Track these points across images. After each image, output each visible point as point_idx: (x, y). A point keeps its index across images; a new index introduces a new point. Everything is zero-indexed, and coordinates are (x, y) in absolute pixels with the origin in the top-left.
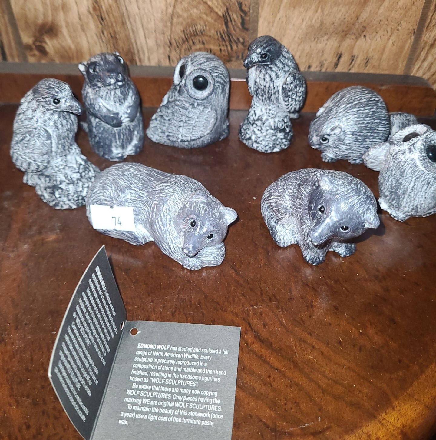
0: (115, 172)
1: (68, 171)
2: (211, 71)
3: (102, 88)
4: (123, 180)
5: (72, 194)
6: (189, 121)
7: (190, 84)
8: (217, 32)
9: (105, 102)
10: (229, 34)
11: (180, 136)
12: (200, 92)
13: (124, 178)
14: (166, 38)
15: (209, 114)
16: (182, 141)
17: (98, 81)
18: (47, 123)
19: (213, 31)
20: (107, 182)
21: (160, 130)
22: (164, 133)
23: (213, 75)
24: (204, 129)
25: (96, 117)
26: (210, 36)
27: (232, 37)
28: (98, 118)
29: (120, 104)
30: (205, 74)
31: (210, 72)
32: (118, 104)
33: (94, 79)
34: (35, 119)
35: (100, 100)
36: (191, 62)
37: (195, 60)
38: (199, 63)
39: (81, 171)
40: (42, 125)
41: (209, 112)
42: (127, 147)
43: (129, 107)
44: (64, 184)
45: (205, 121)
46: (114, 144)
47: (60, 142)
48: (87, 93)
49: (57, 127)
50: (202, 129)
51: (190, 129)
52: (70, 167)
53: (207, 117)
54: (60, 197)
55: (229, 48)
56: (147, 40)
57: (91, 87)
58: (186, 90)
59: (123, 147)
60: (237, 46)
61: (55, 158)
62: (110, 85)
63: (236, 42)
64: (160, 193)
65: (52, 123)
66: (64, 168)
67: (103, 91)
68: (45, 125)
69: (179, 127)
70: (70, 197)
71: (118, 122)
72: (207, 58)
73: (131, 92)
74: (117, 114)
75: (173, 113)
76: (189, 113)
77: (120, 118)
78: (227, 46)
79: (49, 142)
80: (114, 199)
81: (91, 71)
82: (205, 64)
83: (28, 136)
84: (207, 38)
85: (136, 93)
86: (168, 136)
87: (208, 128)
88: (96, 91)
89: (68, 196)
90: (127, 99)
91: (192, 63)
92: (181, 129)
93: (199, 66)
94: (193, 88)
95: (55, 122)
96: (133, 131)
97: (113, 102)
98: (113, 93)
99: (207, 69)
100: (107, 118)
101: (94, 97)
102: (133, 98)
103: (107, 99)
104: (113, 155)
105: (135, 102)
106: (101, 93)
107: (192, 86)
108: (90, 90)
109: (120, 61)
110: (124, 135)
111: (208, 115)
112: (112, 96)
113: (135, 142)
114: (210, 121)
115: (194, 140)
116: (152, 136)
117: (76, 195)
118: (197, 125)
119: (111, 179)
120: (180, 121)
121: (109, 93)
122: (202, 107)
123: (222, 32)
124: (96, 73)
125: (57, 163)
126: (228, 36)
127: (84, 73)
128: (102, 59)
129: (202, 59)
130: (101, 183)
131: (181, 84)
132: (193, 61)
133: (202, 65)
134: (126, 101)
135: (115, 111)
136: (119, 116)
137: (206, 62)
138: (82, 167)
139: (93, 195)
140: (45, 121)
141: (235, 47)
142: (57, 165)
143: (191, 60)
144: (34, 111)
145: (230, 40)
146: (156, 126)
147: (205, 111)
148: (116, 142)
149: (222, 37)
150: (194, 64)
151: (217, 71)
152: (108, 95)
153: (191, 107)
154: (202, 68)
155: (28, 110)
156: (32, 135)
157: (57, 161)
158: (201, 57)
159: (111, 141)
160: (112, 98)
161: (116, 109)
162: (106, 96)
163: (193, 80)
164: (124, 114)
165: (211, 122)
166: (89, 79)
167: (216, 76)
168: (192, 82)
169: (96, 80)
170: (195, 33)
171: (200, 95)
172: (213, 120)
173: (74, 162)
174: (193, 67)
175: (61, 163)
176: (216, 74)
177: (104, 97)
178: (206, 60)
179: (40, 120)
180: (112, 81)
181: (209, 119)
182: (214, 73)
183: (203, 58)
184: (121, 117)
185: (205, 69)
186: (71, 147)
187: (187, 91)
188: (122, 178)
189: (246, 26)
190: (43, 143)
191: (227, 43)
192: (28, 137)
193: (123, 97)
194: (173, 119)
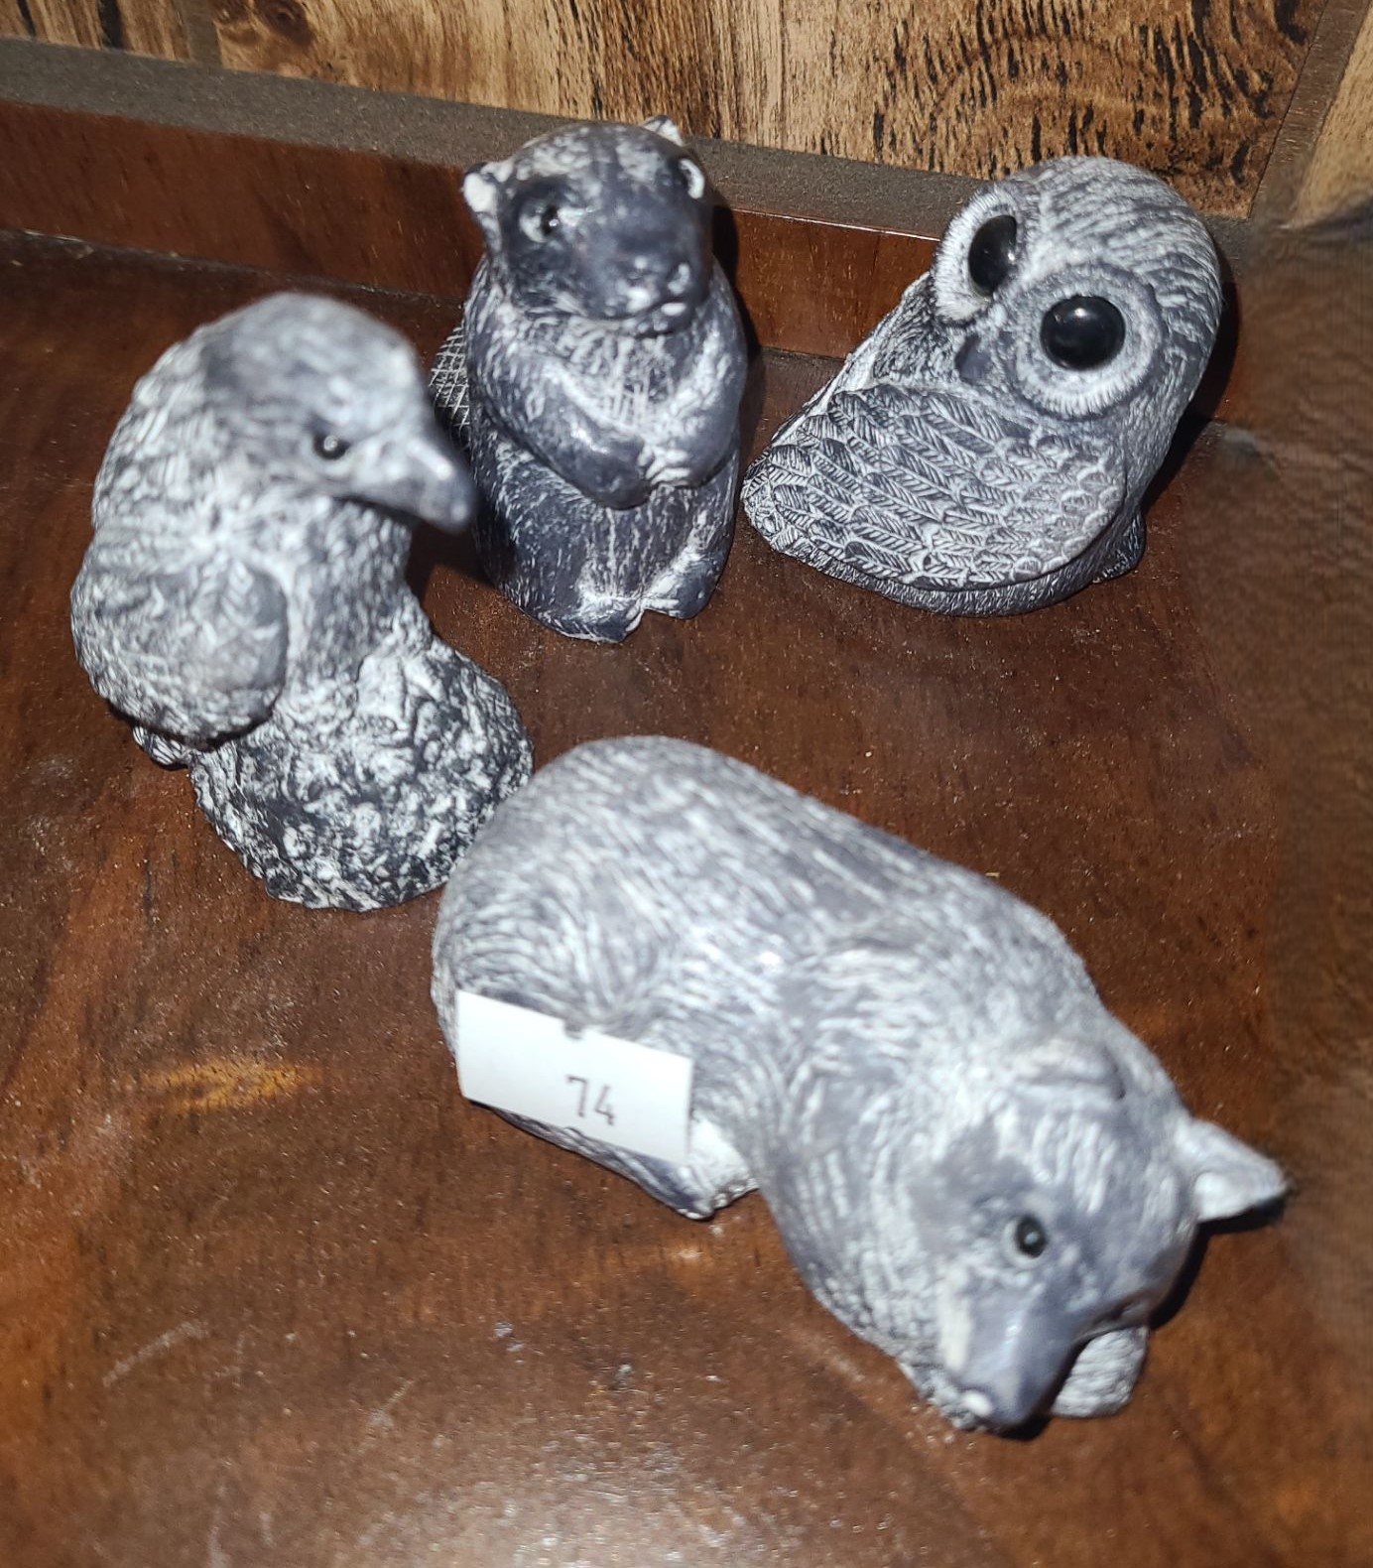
0: (604, 823)
1: (358, 745)
2: (1154, 284)
3: (574, 321)
4: (649, 883)
5: (368, 850)
6: (977, 501)
7: (1027, 331)
8: (1144, 30)
9: (581, 384)
10: (1201, 47)
11: (917, 561)
12: (1073, 377)
13: (652, 873)
14: (886, 26)
15: (1094, 484)
16: (923, 584)
17: (562, 287)
18: (266, 536)
19: (1124, 26)
20: (563, 884)
21: (817, 514)
22: (839, 531)
23: (1166, 302)
24: (1047, 546)
25: (521, 442)
26: (1104, 48)
27: (1214, 64)
28: (531, 451)
29: (651, 398)
30: (1120, 293)
31: (1150, 288)
32: (641, 399)
33: (543, 269)
34: (204, 510)
35: (555, 373)
36: (1054, 220)
37: (1077, 208)
38: (1098, 230)
39: (421, 733)
40: (242, 546)
41: (1096, 476)
42: (649, 580)
43: (698, 413)
44: (332, 799)
45: (1060, 513)
46: (590, 566)
47: (331, 620)
48: (492, 322)
49: (322, 557)
50: (1034, 544)
51: (973, 539)
52: (369, 723)
53: (1078, 500)
54: (305, 857)
55: (1185, 114)
56: (790, 25)
57: (514, 302)
58: (1004, 364)
59: (633, 582)
60: (1227, 110)
61: (296, 686)
62: (622, 314)
63: (1224, 88)
64: (849, 1011)
65: (293, 537)
66: (338, 733)
67: (578, 336)
68: (255, 544)
69: (925, 520)
70: (356, 863)
71: (632, 486)
72: (1141, 206)
73: (714, 335)
74: (634, 448)
75: (904, 452)
76: (988, 466)
77: (646, 468)
78: (1174, 102)
79: (270, 632)
80: (590, 996)
81: (530, 226)
82: (1131, 239)
83: (157, 594)
84: (1084, 55)
85: (739, 340)
86: (855, 549)
87: (1068, 543)
88: (543, 327)
89: (345, 855)
90: (688, 374)
91: (1060, 227)
92: (929, 532)
93: (1097, 250)
94: (1038, 355)
95: (314, 533)
96: (693, 511)
97: (620, 386)
98: (626, 345)
99: (1139, 271)
100: (578, 462)
101: (526, 350)
102: (723, 367)
103: (594, 369)
104: (581, 613)
105: (727, 390)
106: (567, 340)
107: (1036, 345)
108: (507, 313)
109: (684, 181)
110: (645, 536)
111: (1086, 488)
112: (622, 359)
113: (690, 555)
114: (1083, 517)
115: (984, 587)
116: (770, 527)
117: (382, 859)
118: (1017, 528)
119: (583, 870)
120: (932, 497)
121: (608, 342)
122: (1066, 454)
123: (1169, 34)
124: (554, 244)
125: (304, 709)
126: (1196, 55)
127: (491, 225)
128: (594, 169)
129: (1112, 209)
130: (525, 878)
131: (980, 327)
132: (1065, 215)
133: (1113, 243)
134: (684, 383)
135: (625, 429)
136: (642, 460)
137: (1133, 229)
138: (427, 711)
139: (476, 929)
140: (259, 525)
141: (1212, 114)
142: (302, 719)
143: (1056, 209)
144: (201, 469)
145: (1199, 77)
146: (800, 489)
147: (1073, 471)
148: (603, 560)
149: (1162, 57)
150: (1067, 233)
151: (1185, 283)
152: (598, 353)
153: (1008, 442)
154: (1114, 258)
155: (167, 456)
156: (182, 596)
157: (305, 700)
158: (1109, 192)
159: (580, 557)
160: (618, 369)
161: (629, 421)
162: (590, 354)
163: (1048, 316)
164: (665, 445)
165: (1088, 519)
166: (514, 264)
167: (1176, 311)
168: (1038, 321)
169: (550, 276)
170: (1034, 24)
171: (1070, 392)
172: (1101, 511)
173: (392, 688)
174: (1063, 247)
175: (327, 709)
176: (1180, 300)
177: (576, 358)
178: (1132, 217)
179: (228, 517)
180: (640, 297)
181: (1081, 508)
182: (1170, 293)
183: (1117, 200)
184: (651, 461)
185: (1124, 265)
186: (383, 622)
187: (1010, 368)
188: (641, 873)
189: (1299, 19)
190: (238, 640)
191: (1182, 91)
192: (158, 604)
193: (671, 362)
194: (901, 478)
